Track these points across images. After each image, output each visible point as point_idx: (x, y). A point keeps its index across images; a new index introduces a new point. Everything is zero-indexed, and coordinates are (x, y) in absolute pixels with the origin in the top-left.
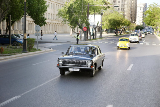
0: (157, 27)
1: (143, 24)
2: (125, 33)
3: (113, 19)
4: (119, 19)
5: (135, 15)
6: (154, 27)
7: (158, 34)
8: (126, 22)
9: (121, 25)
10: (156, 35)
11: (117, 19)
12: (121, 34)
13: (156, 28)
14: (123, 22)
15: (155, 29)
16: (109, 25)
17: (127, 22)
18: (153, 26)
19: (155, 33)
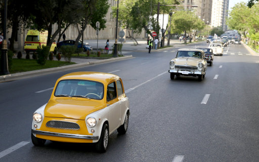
0: (246, 32)
1: (223, 26)
2: (196, 41)
3: (182, 20)
4: (190, 20)
5: (210, 10)
6: (241, 32)
7: (247, 43)
8: (199, 24)
9: (192, 28)
10: (245, 45)
11: (188, 20)
12: (190, 42)
13: (244, 34)
14: (196, 23)
15: (242, 35)
16: (174, 28)
17: (201, 24)
18: (240, 30)
19: (243, 41)
